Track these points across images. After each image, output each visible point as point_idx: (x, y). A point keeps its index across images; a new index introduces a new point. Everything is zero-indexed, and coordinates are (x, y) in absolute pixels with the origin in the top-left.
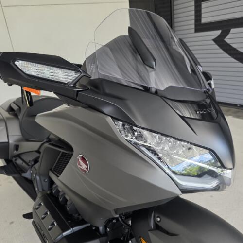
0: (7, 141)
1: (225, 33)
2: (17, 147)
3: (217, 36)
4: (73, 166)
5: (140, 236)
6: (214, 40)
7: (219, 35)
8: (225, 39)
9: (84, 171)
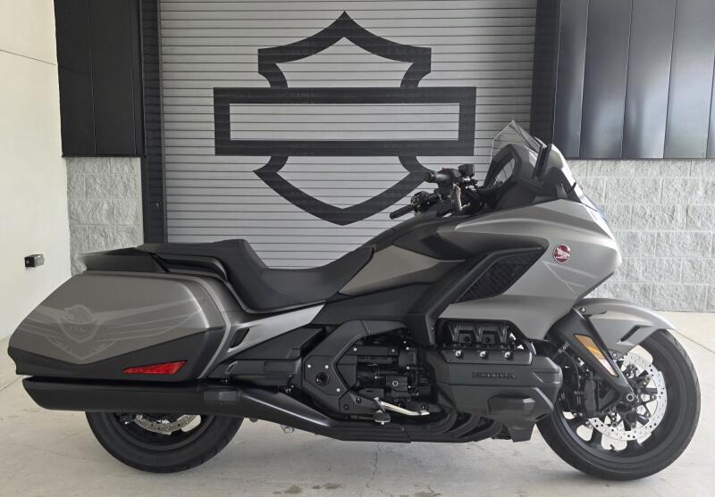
1: (278, 163)
3: (262, 166)
4: (545, 262)
5: (574, 335)
6: (258, 172)
7: (267, 165)
8: (278, 173)
9: (563, 260)
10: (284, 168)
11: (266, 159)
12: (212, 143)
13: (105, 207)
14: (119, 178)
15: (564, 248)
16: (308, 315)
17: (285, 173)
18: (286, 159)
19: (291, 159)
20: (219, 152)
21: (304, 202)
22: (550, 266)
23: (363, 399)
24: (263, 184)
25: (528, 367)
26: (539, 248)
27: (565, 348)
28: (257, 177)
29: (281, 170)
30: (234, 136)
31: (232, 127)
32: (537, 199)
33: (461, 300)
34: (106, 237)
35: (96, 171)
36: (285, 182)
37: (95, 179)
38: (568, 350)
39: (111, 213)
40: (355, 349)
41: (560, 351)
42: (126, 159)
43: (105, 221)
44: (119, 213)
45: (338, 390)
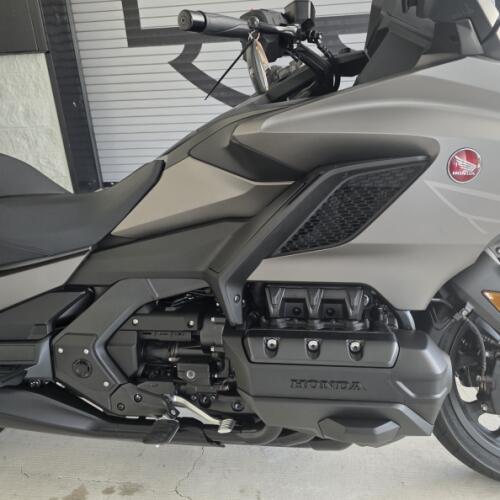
1: (192, 51)
3: (176, 56)
4: (431, 183)
5: (482, 292)
6: (173, 64)
7: (181, 55)
8: (194, 63)
9: (467, 178)
10: (200, 57)
11: (179, 49)
12: (124, 34)
13: (21, 108)
14: (28, 78)
15: (471, 156)
16: (59, 273)
17: (200, 63)
18: (200, 46)
19: (205, 47)
20: (132, 43)
21: (222, 94)
22: (440, 190)
23: (145, 396)
24: (179, 76)
25: (389, 371)
26: (420, 158)
27: (464, 313)
28: (173, 69)
29: (196, 60)
30: (145, 24)
31: (142, 13)
32: (424, 59)
33: (285, 252)
34: (28, 140)
35: (5, 71)
36: (201, 73)
37: (5, 80)
38: (471, 314)
39: (27, 116)
40: (136, 321)
41: (457, 317)
42: (31, 56)
43: (23, 124)
44: (35, 115)
45: (106, 384)
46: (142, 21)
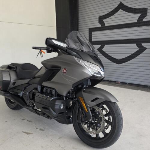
0: (10, 80)
1: (103, 46)
2: (14, 83)
4: (60, 73)
6: (98, 49)
9: (65, 73)
15: (65, 69)
17: (104, 49)
19: (106, 46)
26: (59, 69)
27: (75, 100)
28: (98, 51)
30: (93, 40)
33: (46, 81)
36: (104, 52)
40: (33, 91)
46: (92, 39)
